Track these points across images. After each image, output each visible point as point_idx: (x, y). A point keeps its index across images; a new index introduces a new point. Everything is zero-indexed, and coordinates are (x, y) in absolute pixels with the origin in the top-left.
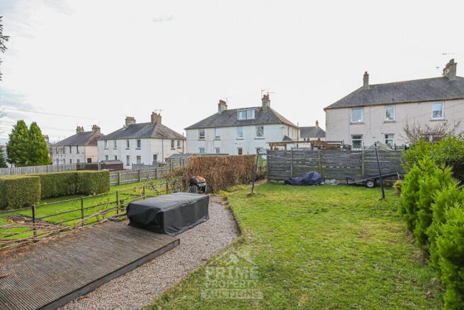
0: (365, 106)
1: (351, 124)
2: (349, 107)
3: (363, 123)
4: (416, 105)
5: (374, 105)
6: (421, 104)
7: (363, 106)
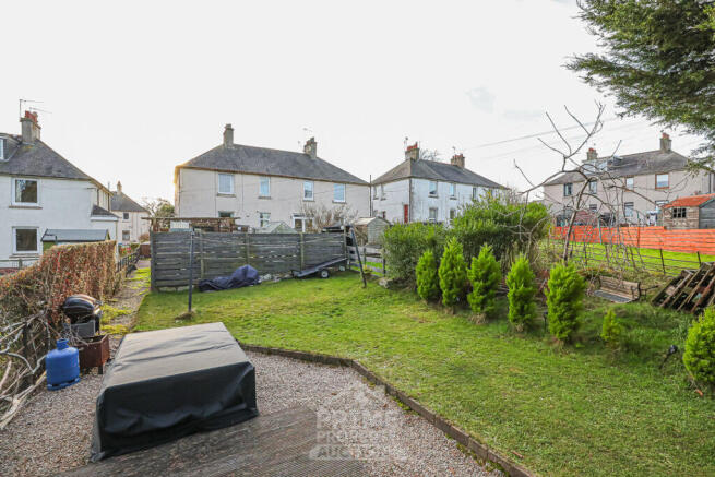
0: (236, 172)
1: (218, 195)
2: (215, 170)
3: (233, 196)
4: (291, 180)
5: (247, 173)
6: (296, 181)
7: (234, 172)
